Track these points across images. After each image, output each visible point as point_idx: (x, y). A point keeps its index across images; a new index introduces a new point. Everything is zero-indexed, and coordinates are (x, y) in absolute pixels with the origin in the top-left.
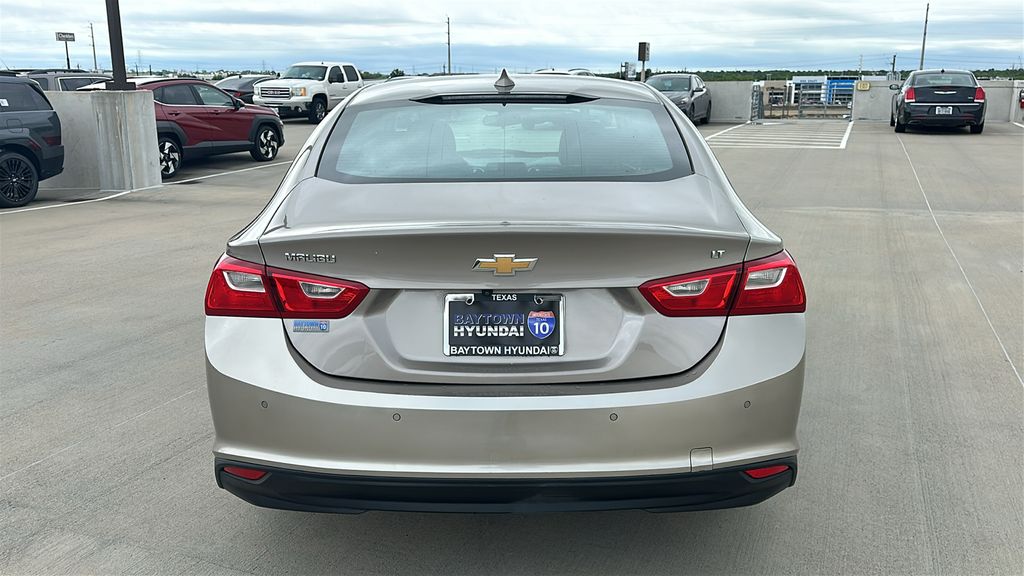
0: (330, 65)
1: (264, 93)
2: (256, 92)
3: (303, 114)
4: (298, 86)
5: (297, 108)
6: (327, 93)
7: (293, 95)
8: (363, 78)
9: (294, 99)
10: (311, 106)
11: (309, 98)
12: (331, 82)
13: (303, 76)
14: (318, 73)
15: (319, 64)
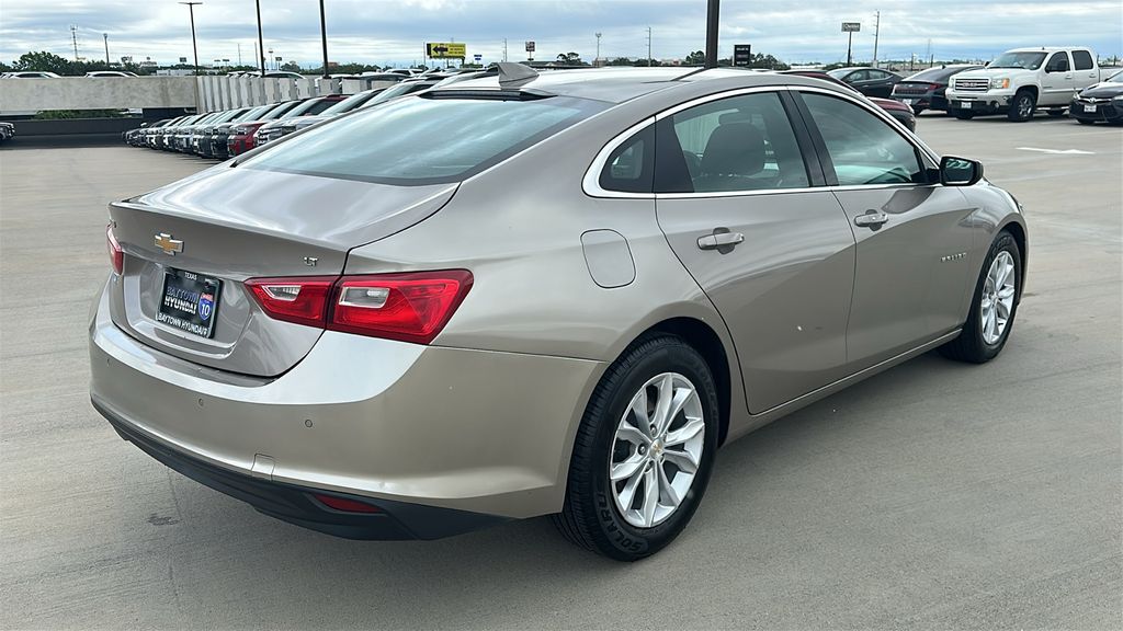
0: (1051, 51)
1: (959, 85)
2: (950, 84)
3: (1002, 110)
4: (1001, 77)
5: (994, 102)
6: (1040, 86)
7: (992, 87)
8: (1099, 66)
9: (991, 92)
10: (1014, 101)
11: (1012, 91)
12: (1047, 71)
13: (1015, 64)
14: (1035, 60)
15: (1039, 50)
